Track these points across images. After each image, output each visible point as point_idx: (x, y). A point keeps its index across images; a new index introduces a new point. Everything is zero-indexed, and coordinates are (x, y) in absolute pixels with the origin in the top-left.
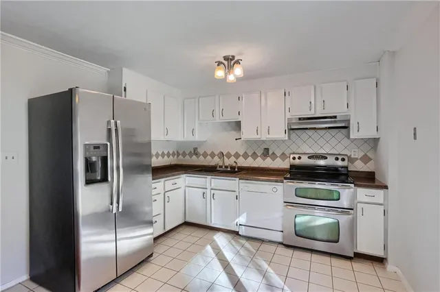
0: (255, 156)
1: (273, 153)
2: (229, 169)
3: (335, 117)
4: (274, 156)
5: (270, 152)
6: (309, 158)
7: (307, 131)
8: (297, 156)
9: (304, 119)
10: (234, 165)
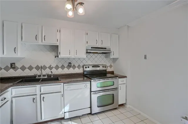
0: (63, 67)
1: (74, 65)
2: (46, 77)
3: (106, 48)
4: (74, 67)
5: (72, 65)
6: (93, 67)
7: (90, 54)
8: (87, 66)
9: (94, 48)
10: (50, 73)
